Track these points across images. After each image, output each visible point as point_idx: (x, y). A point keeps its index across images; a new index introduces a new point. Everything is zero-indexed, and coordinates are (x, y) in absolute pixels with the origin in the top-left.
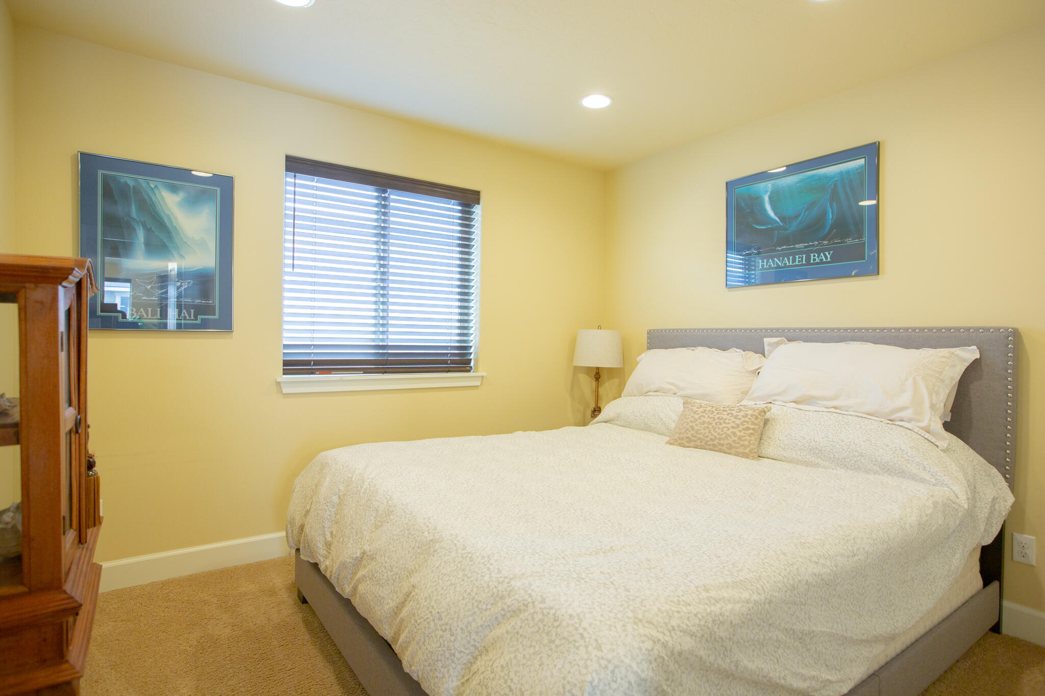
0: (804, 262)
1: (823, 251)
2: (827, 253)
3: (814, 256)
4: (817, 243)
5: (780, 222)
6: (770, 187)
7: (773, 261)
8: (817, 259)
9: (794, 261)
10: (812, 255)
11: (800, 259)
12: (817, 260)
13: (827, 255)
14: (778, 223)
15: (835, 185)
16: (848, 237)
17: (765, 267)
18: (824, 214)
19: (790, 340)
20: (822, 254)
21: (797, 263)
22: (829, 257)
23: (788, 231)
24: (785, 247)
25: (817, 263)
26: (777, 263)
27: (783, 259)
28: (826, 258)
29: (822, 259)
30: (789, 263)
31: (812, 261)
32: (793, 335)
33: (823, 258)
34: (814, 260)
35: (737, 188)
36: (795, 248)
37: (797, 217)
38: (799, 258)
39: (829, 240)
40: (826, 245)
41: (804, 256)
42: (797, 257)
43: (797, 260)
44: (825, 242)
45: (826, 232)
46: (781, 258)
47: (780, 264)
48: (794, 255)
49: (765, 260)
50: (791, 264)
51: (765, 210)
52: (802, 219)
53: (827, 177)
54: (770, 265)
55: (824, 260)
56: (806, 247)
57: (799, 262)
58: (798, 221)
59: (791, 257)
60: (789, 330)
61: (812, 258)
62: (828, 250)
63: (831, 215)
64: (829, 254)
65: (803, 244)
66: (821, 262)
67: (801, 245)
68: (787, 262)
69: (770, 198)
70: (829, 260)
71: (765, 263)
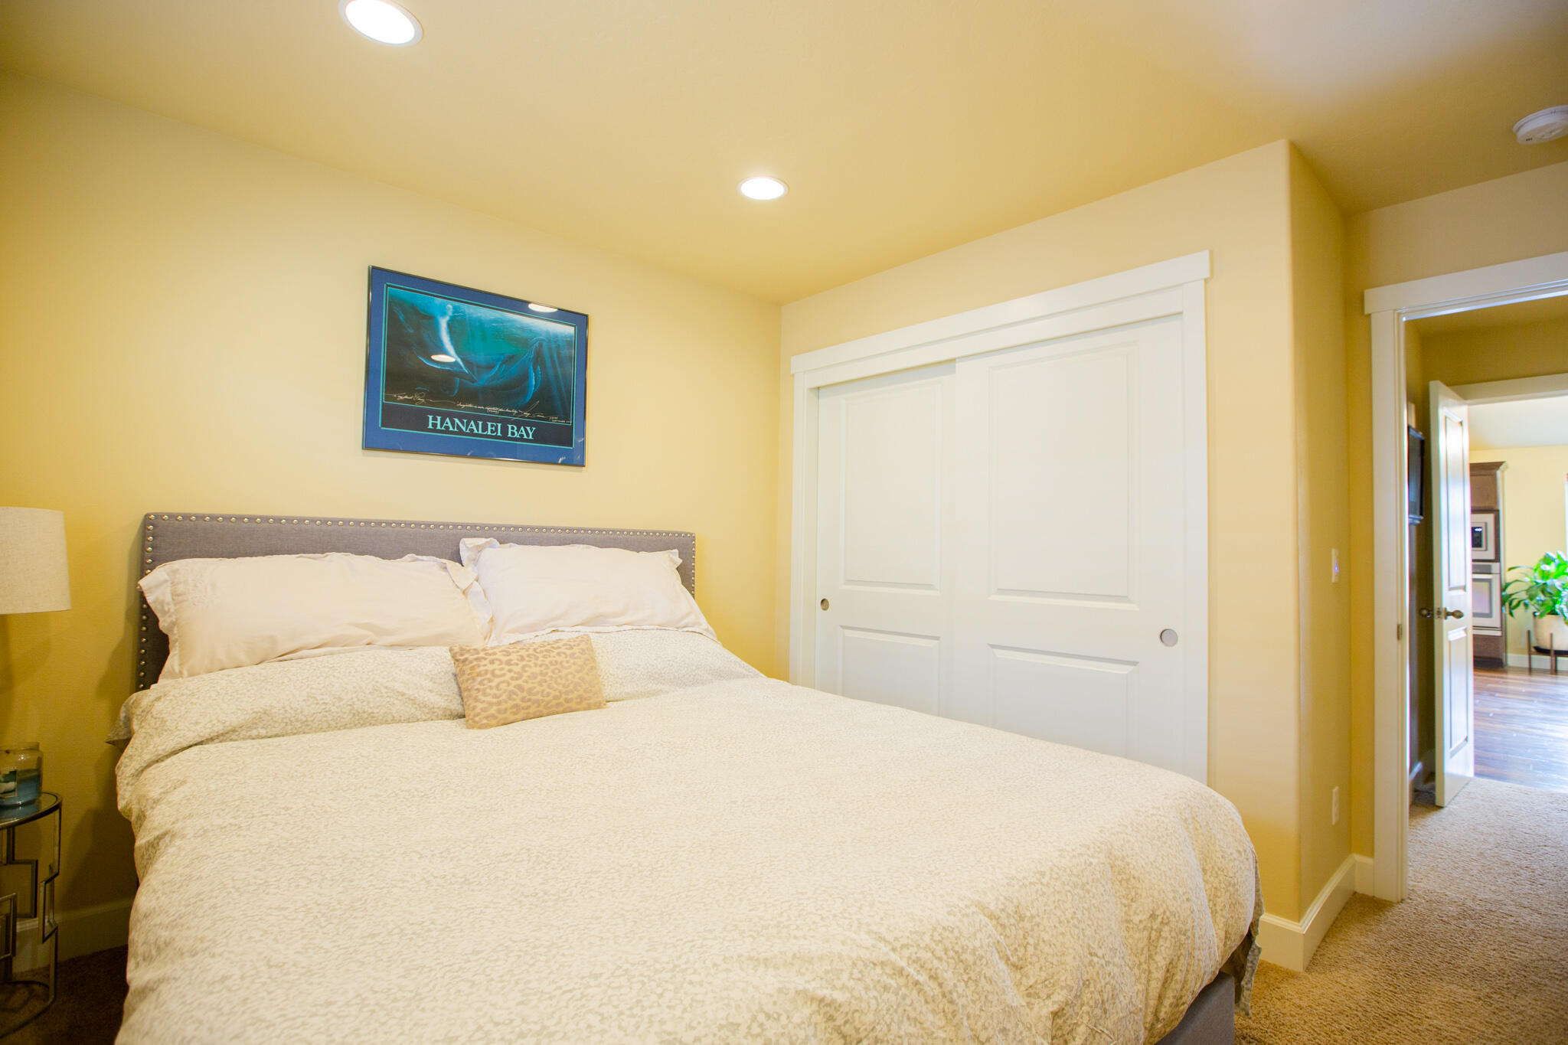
0: (499, 434)
1: (525, 424)
2: (528, 428)
3: (513, 428)
4: (516, 412)
5: (463, 366)
6: (451, 310)
7: (453, 423)
8: (516, 433)
9: (485, 428)
10: (510, 426)
11: (494, 428)
12: (517, 435)
13: (529, 431)
14: (461, 367)
15: (541, 345)
16: (554, 414)
17: (439, 427)
18: (525, 377)
19: (503, 541)
20: (522, 428)
21: (489, 433)
22: (531, 433)
23: (475, 384)
24: (470, 406)
25: (516, 439)
26: (458, 427)
27: (468, 424)
28: (528, 435)
29: (523, 435)
30: (478, 431)
31: (510, 435)
32: (507, 535)
33: (524, 433)
34: (513, 434)
35: (392, 286)
36: (485, 411)
37: (490, 367)
38: (492, 426)
39: (532, 412)
40: (528, 418)
41: (499, 425)
42: (489, 424)
43: (490, 428)
44: (527, 414)
45: (527, 401)
46: (465, 421)
47: (464, 429)
48: (485, 420)
49: (439, 418)
50: (480, 432)
51: (441, 341)
52: (496, 372)
53: (531, 330)
54: (447, 428)
55: (525, 437)
56: (501, 413)
57: (492, 431)
58: (490, 375)
59: (480, 423)
60: (499, 527)
61: (510, 430)
62: (531, 425)
63: (534, 380)
64: (531, 430)
65: (497, 409)
66: (521, 439)
67: (495, 409)
68: (474, 428)
69: (450, 326)
70: (531, 437)
71: (439, 422)
